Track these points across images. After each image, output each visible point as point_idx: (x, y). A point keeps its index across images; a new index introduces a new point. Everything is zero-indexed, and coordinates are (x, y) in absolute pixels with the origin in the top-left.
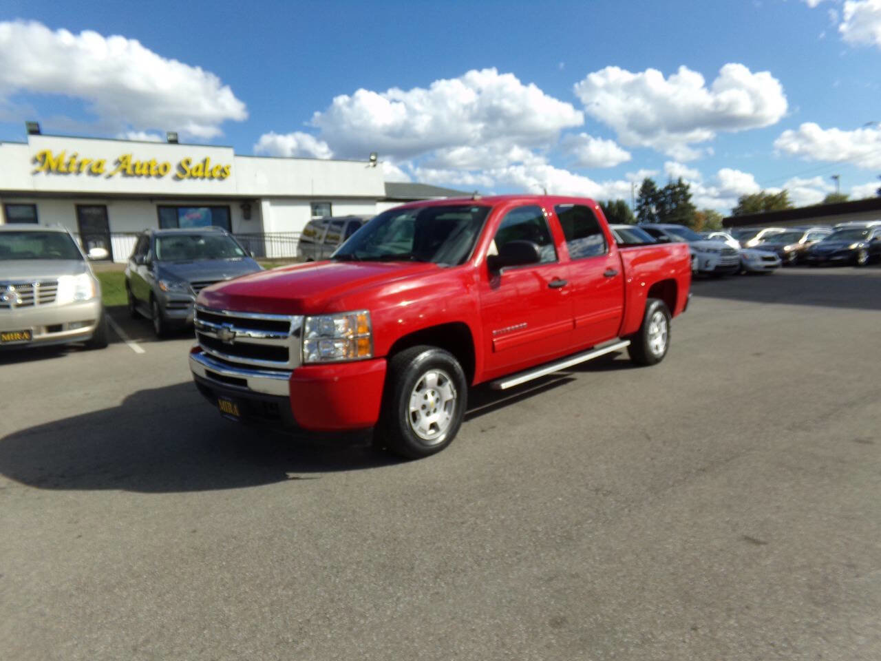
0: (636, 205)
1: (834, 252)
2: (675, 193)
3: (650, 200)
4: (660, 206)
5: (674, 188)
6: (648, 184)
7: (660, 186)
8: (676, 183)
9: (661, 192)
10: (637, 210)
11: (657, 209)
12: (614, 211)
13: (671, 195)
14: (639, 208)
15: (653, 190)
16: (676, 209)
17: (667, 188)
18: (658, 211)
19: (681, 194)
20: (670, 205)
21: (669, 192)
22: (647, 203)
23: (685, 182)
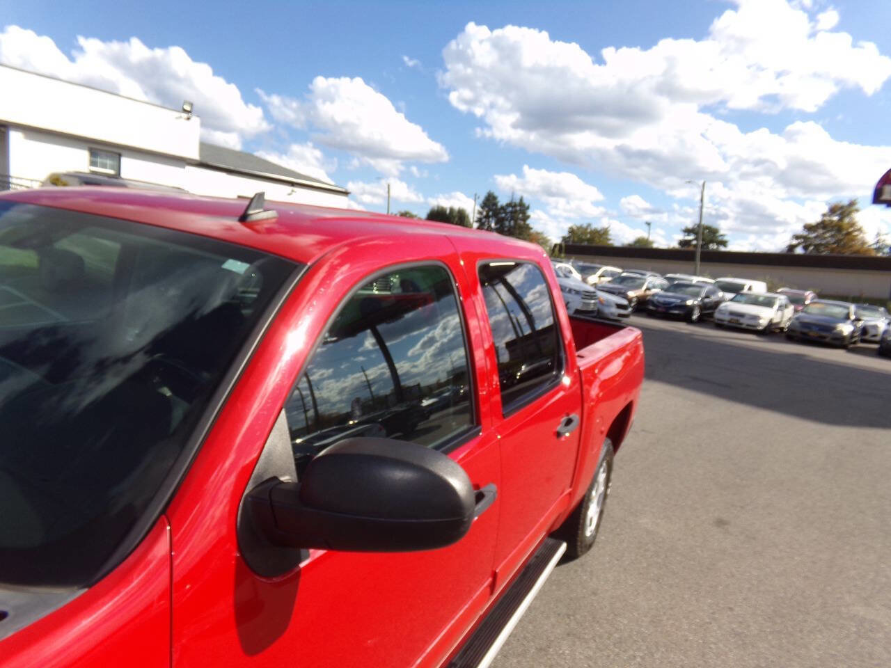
0: (478, 216)
1: (673, 305)
2: (516, 211)
3: (491, 213)
4: (500, 221)
5: (515, 206)
6: (491, 198)
7: (502, 201)
8: (517, 201)
9: (502, 208)
10: (477, 222)
11: (496, 224)
12: (454, 218)
13: (511, 212)
14: (479, 220)
15: (495, 204)
16: (514, 227)
17: (509, 205)
18: (496, 227)
19: (520, 213)
20: (510, 222)
21: (510, 209)
22: (487, 217)
23: (526, 202)
